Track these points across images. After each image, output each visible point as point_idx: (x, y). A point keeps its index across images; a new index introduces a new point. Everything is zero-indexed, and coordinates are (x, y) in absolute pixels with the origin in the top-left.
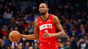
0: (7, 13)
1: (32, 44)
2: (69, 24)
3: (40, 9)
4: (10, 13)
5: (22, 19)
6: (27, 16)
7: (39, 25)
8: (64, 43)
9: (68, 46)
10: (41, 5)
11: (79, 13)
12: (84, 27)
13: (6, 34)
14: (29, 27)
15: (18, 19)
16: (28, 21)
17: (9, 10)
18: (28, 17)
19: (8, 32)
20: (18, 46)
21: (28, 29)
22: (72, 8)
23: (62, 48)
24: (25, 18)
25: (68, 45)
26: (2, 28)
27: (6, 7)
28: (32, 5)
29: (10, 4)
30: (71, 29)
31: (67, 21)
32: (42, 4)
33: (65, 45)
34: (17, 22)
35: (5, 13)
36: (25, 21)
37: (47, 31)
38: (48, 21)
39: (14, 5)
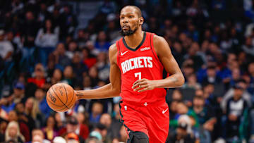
0: (45, 32)
1: (110, 108)
2: (199, 53)
3: (122, 21)
4: (52, 32)
5: (82, 45)
6: (94, 37)
7: (120, 59)
8: (189, 103)
9: (197, 111)
10: (124, 11)
11: (223, 26)
12: (237, 60)
13: (43, 85)
14: (101, 64)
15: (72, 46)
16: (96, 52)
17: (48, 24)
18: (98, 41)
19: (48, 79)
20: (74, 114)
21: (98, 70)
22: (206, 14)
23: (183, 114)
24: (90, 44)
25: (198, 106)
26: (34, 71)
27: (42, 18)
28: (105, 10)
29: (51, 9)
30: (204, 67)
31: (195, 46)
32: (127, 7)
33: (191, 108)
34: (70, 55)
35: (41, 32)
36: (88, 50)
37: (140, 74)
38: (142, 50)
39: (62, 10)
